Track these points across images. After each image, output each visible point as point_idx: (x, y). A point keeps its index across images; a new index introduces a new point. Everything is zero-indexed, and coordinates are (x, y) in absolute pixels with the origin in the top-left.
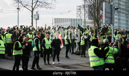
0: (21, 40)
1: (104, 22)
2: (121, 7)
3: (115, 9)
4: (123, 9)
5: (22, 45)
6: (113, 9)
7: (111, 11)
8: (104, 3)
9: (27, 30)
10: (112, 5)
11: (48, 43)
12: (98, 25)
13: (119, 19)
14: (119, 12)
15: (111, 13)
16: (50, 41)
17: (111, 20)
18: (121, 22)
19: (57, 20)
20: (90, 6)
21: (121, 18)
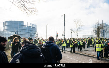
0: (73, 42)
1: (101, 36)
2: (107, 30)
3: (105, 31)
4: (108, 31)
5: (73, 44)
6: (104, 31)
7: (104, 32)
8: (101, 29)
9: (74, 39)
10: (104, 30)
11: (81, 43)
12: (99, 37)
13: (106, 35)
14: (106, 32)
15: (104, 33)
16: (82, 42)
17: (104, 35)
18: (107, 35)
19: (84, 36)
20: (96, 31)
21: (107, 34)
